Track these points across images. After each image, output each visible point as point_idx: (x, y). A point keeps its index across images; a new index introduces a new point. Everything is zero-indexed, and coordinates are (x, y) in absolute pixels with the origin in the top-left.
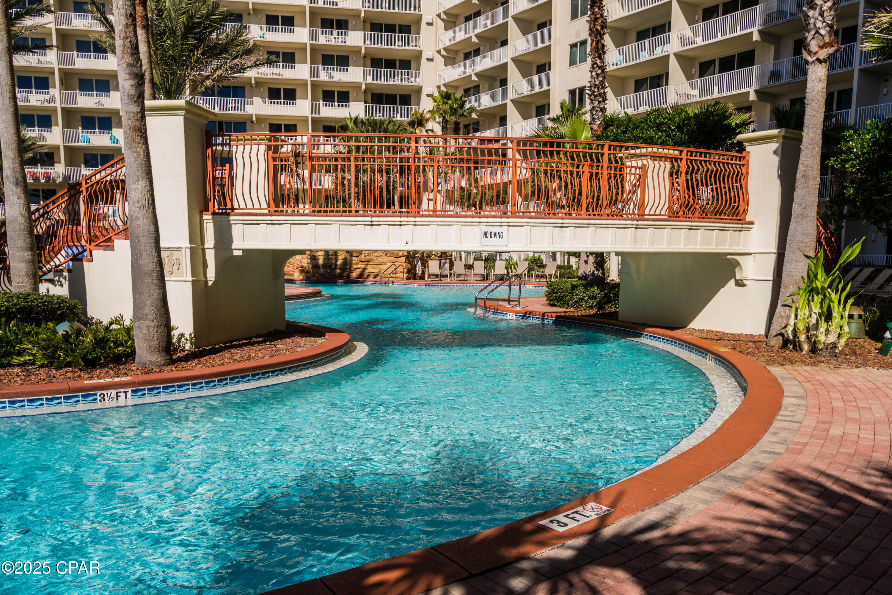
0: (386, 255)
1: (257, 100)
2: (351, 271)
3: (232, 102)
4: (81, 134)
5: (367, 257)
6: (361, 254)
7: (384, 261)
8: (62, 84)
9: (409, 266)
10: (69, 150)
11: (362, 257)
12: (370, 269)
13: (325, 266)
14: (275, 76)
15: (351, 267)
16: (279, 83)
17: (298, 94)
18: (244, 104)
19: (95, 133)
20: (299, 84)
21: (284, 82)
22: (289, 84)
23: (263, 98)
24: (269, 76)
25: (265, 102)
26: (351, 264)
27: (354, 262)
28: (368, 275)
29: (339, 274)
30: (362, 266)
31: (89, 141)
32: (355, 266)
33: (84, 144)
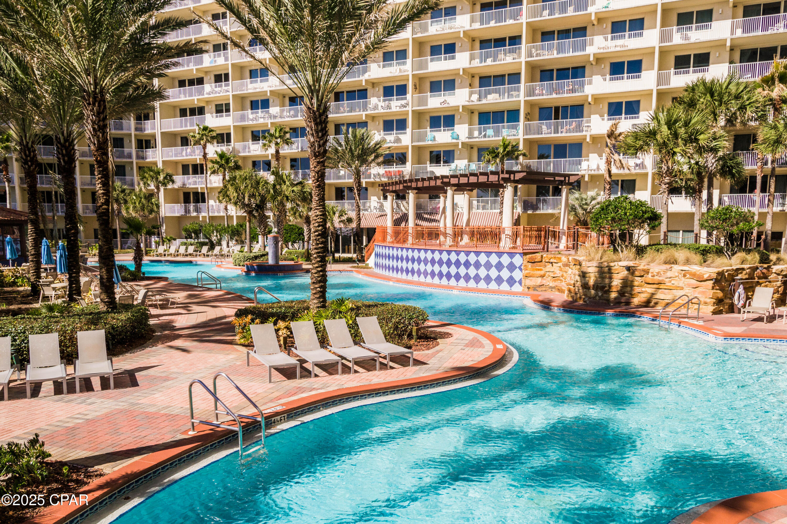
0: (685, 276)
1: (597, 79)
2: (632, 296)
3: (568, 83)
4: (429, 133)
5: (656, 278)
6: (648, 273)
7: (681, 284)
8: (416, 88)
9: (720, 294)
10: (418, 150)
11: (649, 277)
12: (660, 295)
13: (596, 287)
14: (618, 49)
15: (632, 290)
16: (622, 56)
17: (644, 66)
18: (582, 85)
19: (440, 131)
20: (646, 54)
21: (629, 53)
22: (634, 55)
23: (603, 75)
24: (613, 49)
25: (605, 80)
26: (632, 286)
27: (636, 283)
28: (656, 303)
29: (615, 298)
30: (649, 290)
31: (434, 139)
32: (637, 290)
33: (430, 143)
